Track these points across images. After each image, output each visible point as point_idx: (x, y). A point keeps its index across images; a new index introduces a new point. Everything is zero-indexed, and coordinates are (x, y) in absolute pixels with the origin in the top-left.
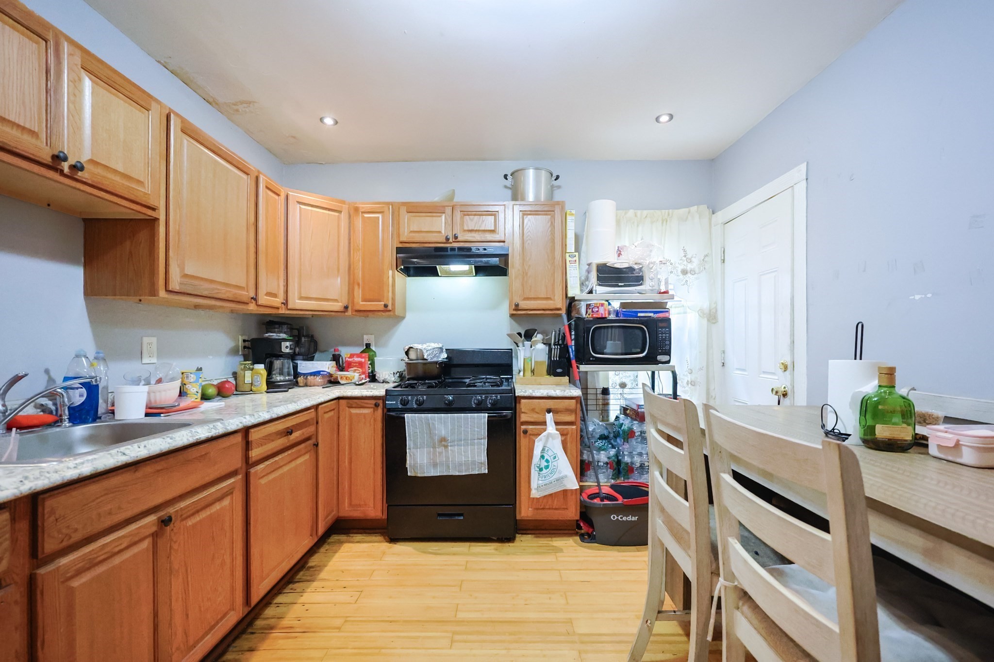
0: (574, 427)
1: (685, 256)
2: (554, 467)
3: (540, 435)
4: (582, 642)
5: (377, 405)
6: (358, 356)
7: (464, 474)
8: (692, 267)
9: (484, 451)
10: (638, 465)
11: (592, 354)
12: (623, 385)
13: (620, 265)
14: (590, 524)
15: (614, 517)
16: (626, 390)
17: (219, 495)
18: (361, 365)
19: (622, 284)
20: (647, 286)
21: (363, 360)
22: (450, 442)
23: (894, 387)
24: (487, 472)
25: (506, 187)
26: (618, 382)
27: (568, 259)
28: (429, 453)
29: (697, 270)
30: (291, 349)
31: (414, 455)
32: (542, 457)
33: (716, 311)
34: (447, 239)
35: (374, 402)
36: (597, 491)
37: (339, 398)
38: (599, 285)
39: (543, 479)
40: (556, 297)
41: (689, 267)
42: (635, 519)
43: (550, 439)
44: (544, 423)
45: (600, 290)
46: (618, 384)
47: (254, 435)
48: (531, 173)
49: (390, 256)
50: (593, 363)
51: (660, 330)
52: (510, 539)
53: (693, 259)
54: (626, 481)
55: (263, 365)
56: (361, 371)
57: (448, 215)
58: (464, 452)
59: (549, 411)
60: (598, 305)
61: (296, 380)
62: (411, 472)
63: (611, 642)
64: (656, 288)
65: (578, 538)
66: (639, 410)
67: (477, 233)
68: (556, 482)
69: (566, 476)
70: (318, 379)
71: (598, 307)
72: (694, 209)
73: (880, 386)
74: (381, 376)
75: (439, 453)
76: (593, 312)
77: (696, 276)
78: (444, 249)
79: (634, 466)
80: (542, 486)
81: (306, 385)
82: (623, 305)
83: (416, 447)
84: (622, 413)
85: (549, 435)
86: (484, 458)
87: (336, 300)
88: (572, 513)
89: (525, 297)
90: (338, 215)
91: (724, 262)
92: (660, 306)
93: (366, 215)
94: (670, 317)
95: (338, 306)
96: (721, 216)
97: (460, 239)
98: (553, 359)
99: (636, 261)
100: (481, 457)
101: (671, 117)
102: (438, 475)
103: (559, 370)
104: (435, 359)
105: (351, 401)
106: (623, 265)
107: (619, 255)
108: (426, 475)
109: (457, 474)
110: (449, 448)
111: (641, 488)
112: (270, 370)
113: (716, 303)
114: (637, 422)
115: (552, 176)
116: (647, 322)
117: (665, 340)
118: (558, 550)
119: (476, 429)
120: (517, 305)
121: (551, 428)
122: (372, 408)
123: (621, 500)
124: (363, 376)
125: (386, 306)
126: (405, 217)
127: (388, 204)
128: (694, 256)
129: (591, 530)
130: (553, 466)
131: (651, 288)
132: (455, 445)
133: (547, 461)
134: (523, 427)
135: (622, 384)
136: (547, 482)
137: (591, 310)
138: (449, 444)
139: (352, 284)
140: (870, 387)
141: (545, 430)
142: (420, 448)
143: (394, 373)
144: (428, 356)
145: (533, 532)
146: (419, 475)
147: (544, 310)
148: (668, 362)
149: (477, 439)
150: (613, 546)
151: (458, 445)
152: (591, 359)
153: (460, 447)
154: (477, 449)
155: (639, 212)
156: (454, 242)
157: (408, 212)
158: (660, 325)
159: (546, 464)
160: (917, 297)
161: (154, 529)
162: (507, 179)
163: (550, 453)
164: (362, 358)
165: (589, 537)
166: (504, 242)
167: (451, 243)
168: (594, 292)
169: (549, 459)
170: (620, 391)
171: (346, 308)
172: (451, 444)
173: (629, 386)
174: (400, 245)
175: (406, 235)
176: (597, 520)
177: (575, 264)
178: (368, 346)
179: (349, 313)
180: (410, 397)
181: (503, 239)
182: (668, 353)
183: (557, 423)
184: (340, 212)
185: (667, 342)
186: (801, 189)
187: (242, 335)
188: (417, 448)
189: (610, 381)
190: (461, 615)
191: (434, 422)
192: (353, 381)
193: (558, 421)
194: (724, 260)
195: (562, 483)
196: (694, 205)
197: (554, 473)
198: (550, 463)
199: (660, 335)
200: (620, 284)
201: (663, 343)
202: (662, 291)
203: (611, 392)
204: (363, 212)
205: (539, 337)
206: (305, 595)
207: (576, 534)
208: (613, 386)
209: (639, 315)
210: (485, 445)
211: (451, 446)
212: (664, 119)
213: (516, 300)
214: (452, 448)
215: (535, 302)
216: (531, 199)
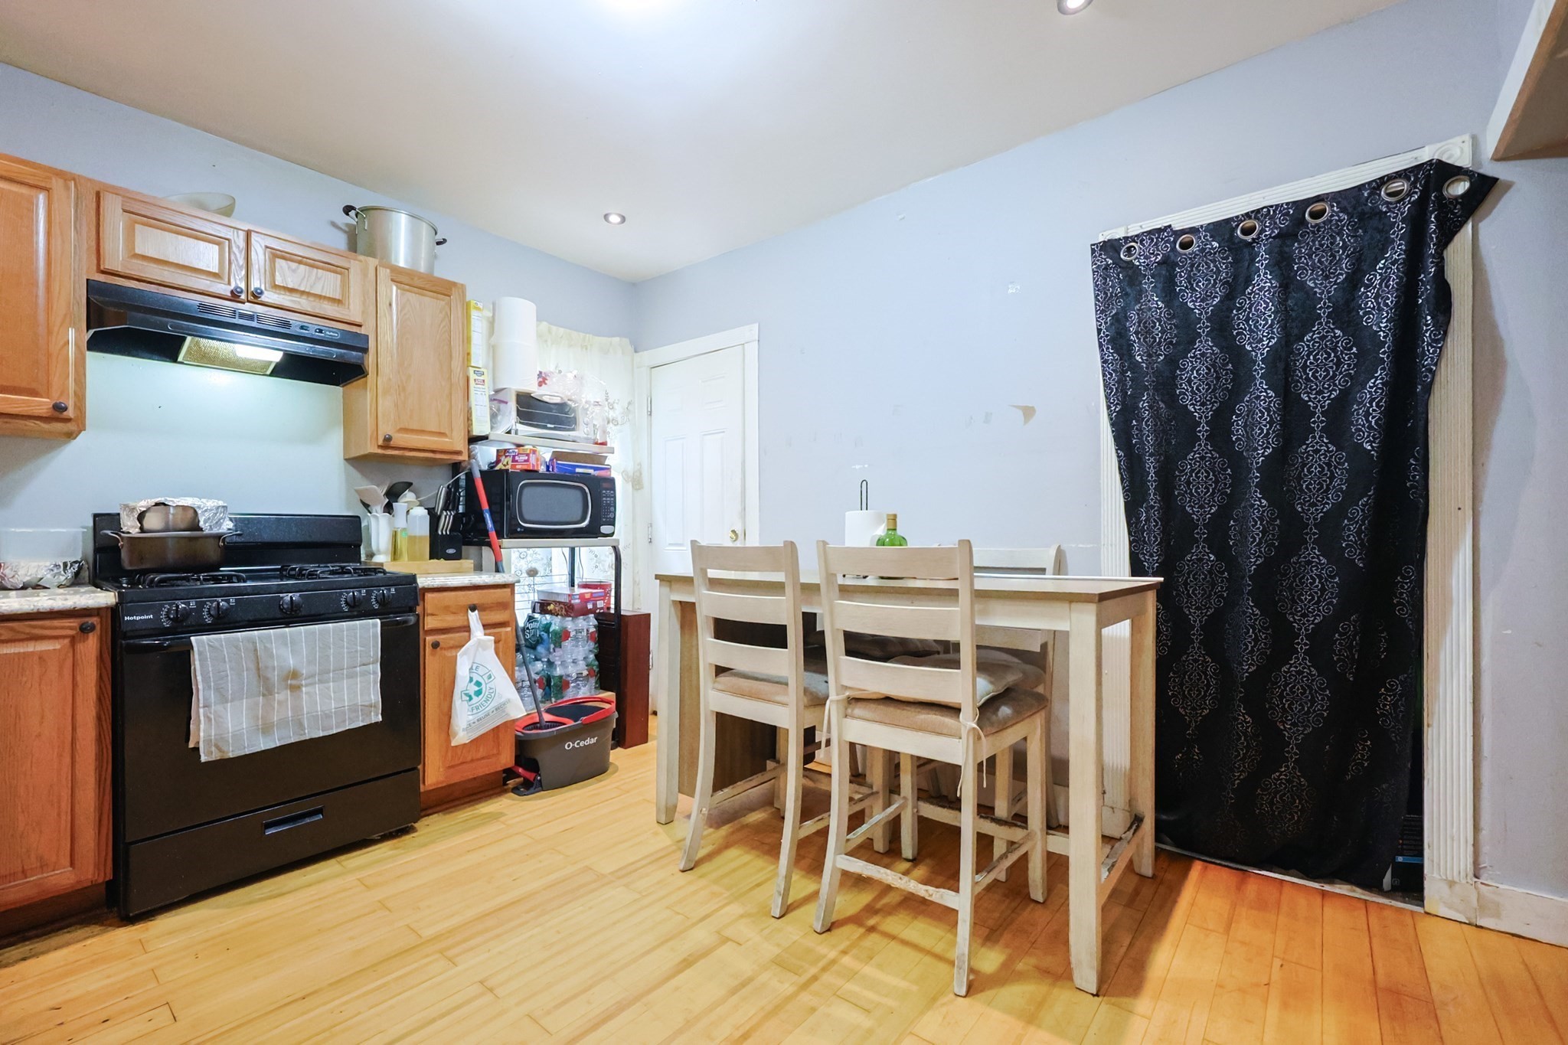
0: (509, 629)
1: (608, 401)
2: (491, 691)
3: (463, 646)
4: (619, 878)
5: (85, 630)
7: (335, 732)
8: (614, 415)
9: (375, 682)
10: (574, 675)
11: (521, 525)
12: (532, 573)
13: (550, 399)
14: (533, 766)
15: (569, 746)
16: (537, 579)
19: (552, 426)
20: (581, 432)
22: (305, 679)
23: (895, 530)
24: (381, 720)
25: (334, 225)
27: (472, 376)
28: (252, 708)
29: (619, 420)
32: (471, 680)
33: (641, 474)
34: (238, 293)
35: (74, 623)
36: (537, 720)
38: (520, 423)
39: (475, 711)
40: (455, 433)
41: (612, 414)
42: (593, 741)
43: (480, 649)
44: (467, 629)
45: (525, 430)
46: (524, 571)
48: (401, 222)
49: (69, 296)
50: (521, 535)
51: (604, 492)
52: (405, 830)
53: (615, 406)
54: (559, 701)
57: (238, 247)
58: (334, 692)
59: (473, 609)
60: (528, 452)
62: (208, 753)
63: (650, 863)
64: (592, 436)
65: (512, 794)
66: (573, 602)
67: (304, 297)
68: (495, 712)
69: (509, 701)
71: (528, 455)
72: (616, 340)
73: (888, 530)
74: (21, 572)
75: (279, 702)
76: (514, 460)
77: (618, 427)
79: (569, 679)
80: (474, 723)
82: (557, 456)
83: (223, 700)
84: (538, 609)
85: (480, 643)
86: (375, 696)
88: (506, 758)
89: (402, 426)
91: (651, 415)
92: (596, 459)
94: (612, 476)
96: (647, 357)
97: (264, 298)
98: (440, 533)
99: (569, 398)
100: (370, 694)
101: (623, 219)
102: (278, 745)
103: (451, 551)
104: (215, 531)
106: (553, 399)
107: (540, 384)
108: (247, 752)
109: (321, 734)
110: (304, 689)
111: (586, 704)
113: (640, 464)
114: (571, 618)
115: (436, 233)
116: (585, 478)
117: (609, 505)
118: (495, 817)
119: (359, 648)
120: (388, 439)
121: (478, 632)
122: (64, 637)
123: (571, 723)
125: (59, 408)
126: (116, 220)
127: (63, 175)
128: (617, 401)
129: (534, 775)
130: (488, 688)
131: (585, 436)
132: (315, 683)
133: (478, 684)
134: (430, 639)
135: (531, 571)
136: (481, 715)
137: (510, 459)
138: (303, 682)
140: (881, 531)
141: (469, 639)
142: (231, 702)
143: (65, 564)
144: (205, 522)
145: (438, 809)
146: (231, 755)
147: (433, 452)
148: (612, 534)
149: (360, 666)
150: (565, 786)
151: (321, 682)
152: (519, 530)
153: (326, 685)
154: (361, 682)
156: (248, 301)
157: (125, 211)
158: (605, 485)
159: (477, 688)
160: (857, 467)
162: (348, 214)
163: (481, 671)
165: (528, 787)
166: (360, 326)
167: (244, 303)
168: (513, 432)
169: (481, 680)
170: (530, 581)
172: (309, 681)
173: (541, 572)
174: (102, 278)
175: (116, 258)
176: (545, 758)
177: (483, 387)
180: (191, 604)
181: (358, 320)
182: (613, 523)
183: (485, 626)
185: (612, 509)
186: (752, 350)
188: (227, 702)
189: (513, 567)
190: (428, 933)
191: (268, 645)
193: (490, 622)
194: (651, 412)
195: (504, 712)
196: (616, 336)
197: (491, 700)
198: (483, 686)
199: (604, 499)
200: (549, 425)
201: (607, 509)
202: (599, 442)
203: (516, 586)
205: (409, 496)
207: (506, 791)
209: (578, 470)
210: (377, 673)
211: (306, 685)
212: (615, 219)
213: (385, 429)
214: (309, 689)
215: (419, 437)
216: (402, 264)
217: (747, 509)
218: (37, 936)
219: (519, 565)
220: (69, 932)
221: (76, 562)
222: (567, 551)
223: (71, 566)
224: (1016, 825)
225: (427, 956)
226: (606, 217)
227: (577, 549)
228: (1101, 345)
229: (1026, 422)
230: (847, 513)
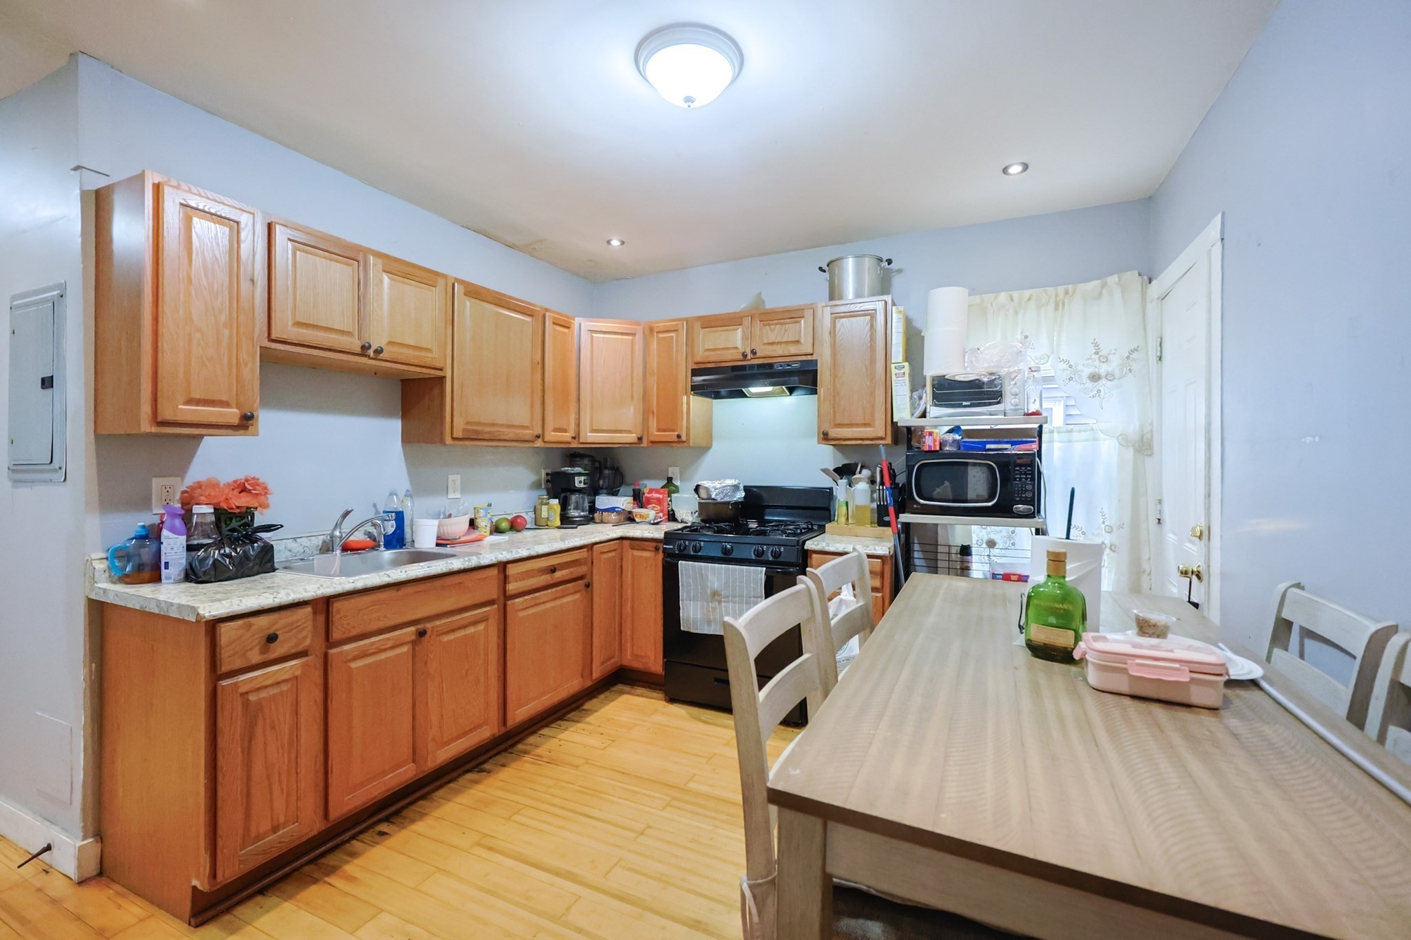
1: (1097, 353)
5: (657, 549)
6: (657, 491)
8: (1110, 369)
11: (916, 501)
12: (991, 544)
13: (964, 377)
16: (995, 551)
17: (473, 619)
18: (659, 502)
19: (968, 403)
20: (1009, 402)
21: (661, 496)
22: (724, 598)
26: (985, 538)
27: (894, 371)
28: (702, 607)
29: (1117, 375)
30: (584, 484)
31: (687, 608)
34: (745, 356)
37: (622, 538)
38: (936, 405)
40: (878, 423)
41: (1103, 369)
43: (842, 605)
45: (934, 411)
46: (984, 541)
47: (512, 570)
49: (683, 377)
50: (918, 511)
51: (1018, 468)
53: (1111, 357)
55: (557, 500)
56: (659, 508)
57: (746, 327)
58: (739, 610)
60: (925, 434)
61: (592, 515)
62: (684, 626)
64: (1022, 407)
67: (779, 346)
70: (613, 516)
72: (1112, 280)
74: (679, 513)
75: (712, 608)
77: (1115, 382)
78: (743, 368)
81: (602, 522)
82: (965, 434)
83: (689, 598)
87: (629, 432)
89: (838, 423)
90: (632, 339)
91: (1160, 360)
93: (661, 335)
95: (631, 438)
97: (758, 354)
98: (875, 504)
99: (990, 371)
101: (1026, 166)
102: (712, 633)
104: (727, 499)
105: (633, 542)
106: (968, 377)
108: (699, 632)
110: (723, 604)
112: (564, 506)
115: (881, 261)
116: (1002, 457)
117: (1025, 483)
119: (752, 585)
120: (826, 434)
121: (847, 593)
122: (652, 551)
124: (661, 514)
125: (679, 436)
126: (700, 333)
127: (682, 320)
128: (1114, 351)
131: (1013, 407)
132: (729, 601)
135: (989, 542)
138: (722, 600)
139: (646, 412)
141: (838, 594)
142: (693, 600)
143: (692, 513)
146: (692, 631)
147: (862, 439)
148: (1036, 515)
149: (754, 597)
151: (732, 602)
152: (915, 506)
153: (734, 603)
155: (1016, 294)
156: (752, 358)
157: (702, 327)
158: (1020, 461)
161: (413, 637)
164: (660, 494)
166: (812, 354)
167: (749, 360)
168: (928, 415)
170: (987, 552)
171: (640, 439)
172: (726, 599)
173: (1000, 544)
174: (695, 367)
175: (701, 354)
177: (903, 378)
178: (670, 480)
179: (645, 444)
180: (687, 543)
181: (810, 350)
182: (1036, 504)
184: (634, 334)
185: (1029, 487)
186: (1217, 255)
187: (545, 469)
188: (690, 601)
191: (707, 572)
192: (647, 520)
194: (1161, 357)
196: (1113, 274)
199: (1019, 476)
200: (964, 403)
201: (1022, 488)
202: (1032, 412)
203: (973, 553)
204: (658, 332)
205: (861, 474)
208: (979, 544)
209: (988, 446)
211: (725, 602)
212: (1015, 169)
213: (826, 426)
214: (726, 604)
215: (850, 429)
219: (981, 535)
223: (695, 513)
226: (1005, 171)
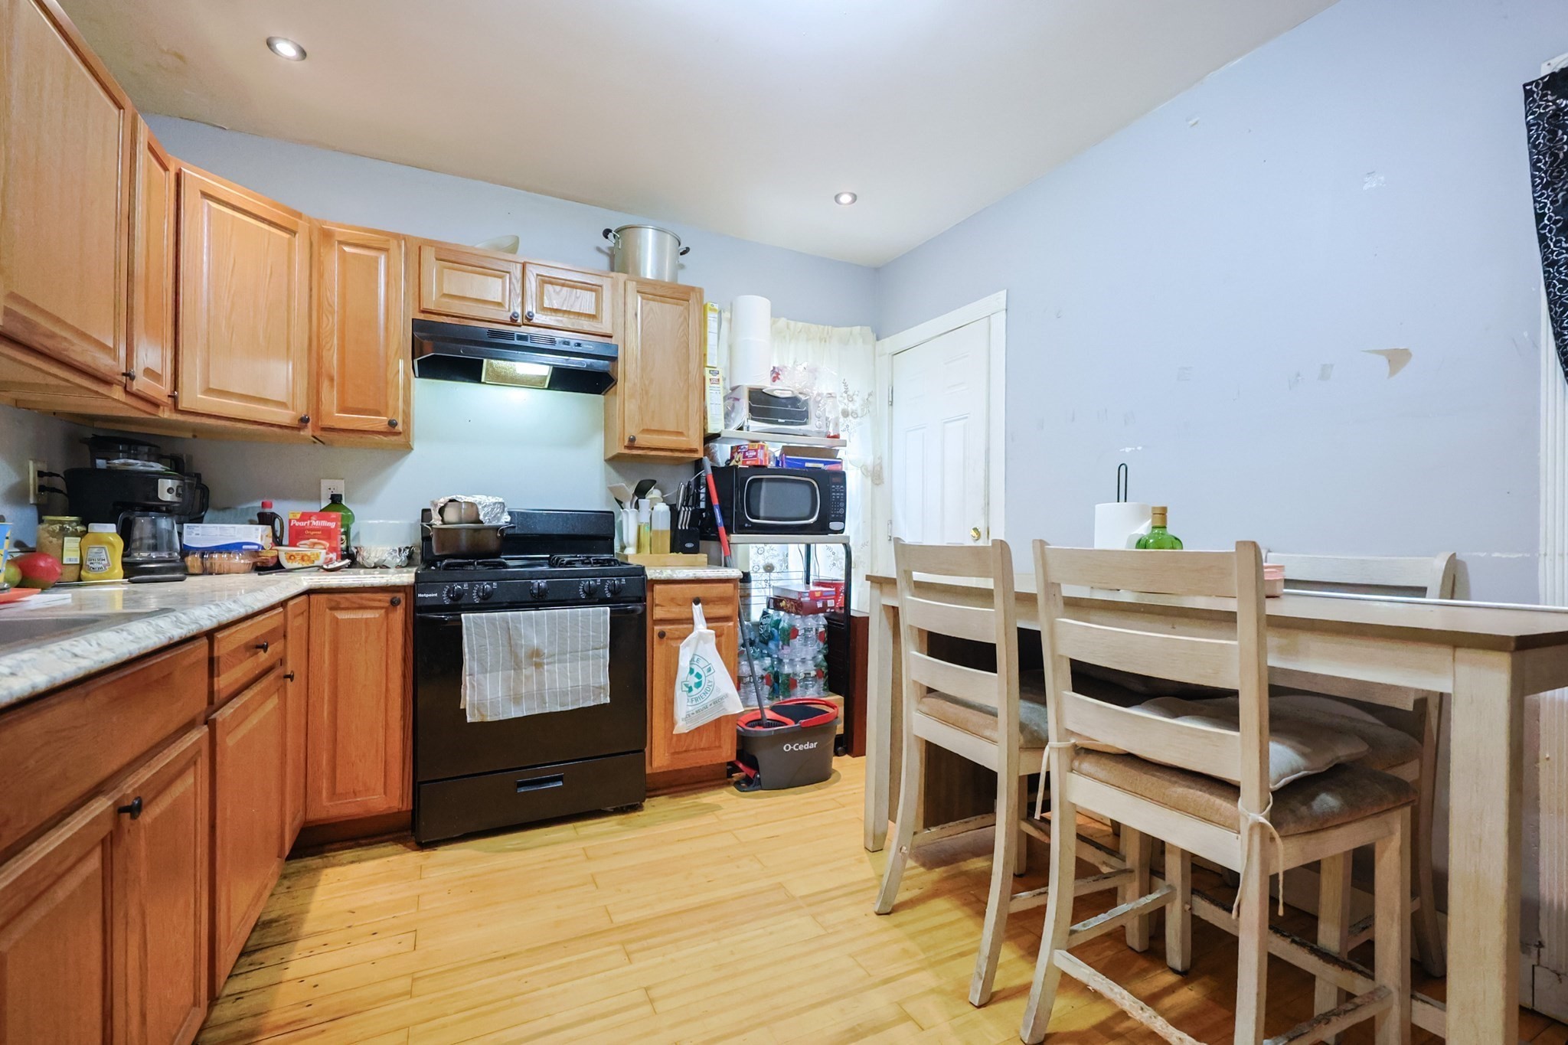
0: (731, 624)
1: (846, 392)
2: (710, 684)
3: (685, 638)
4: (810, 905)
5: (394, 603)
6: (320, 517)
7: (570, 709)
8: (854, 408)
9: (605, 667)
10: (802, 676)
11: (748, 520)
12: (769, 568)
13: (781, 393)
14: (753, 763)
15: (787, 748)
16: (774, 575)
18: (327, 534)
19: (783, 421)
20: (812, 425)
21: (332, 525)
22: (547, 658)
23: (1165, 527)
24: (609, 701)
25: (599, 250)
26: (762, 563)
27: (708, 376)
28: (506, 680)
29: (859, 412)
30: (178, 495)
31: (479, 684)
32: (691, 671)
33: (881, 468)
34: (513, 319)
35: (387, 597)
36: (760, 717)
37: (309, 592)
38: (752, 419)
39: (694, 703)
40: (691, 432)
41: (851, 407)
42: (813, 745)
43: (701, 642)
44: (690, 621)
45: (756, 426)
47: (225, 644)
48: (649, 236)
49: (402, 336)
50: (749, 531)
51: (833, 486)
52: (635, 807)
53: (855, 398)
54: (788, 699)
55: (114, 526)
56: (328, 545)
57: (516, 278)
58: (570, 672)
59: (697, 601)
60: (756, 448)
62: (473, 715)
63: (845, 895)
64: (824, 429)
65: (733, 788)
66: (802, 599)
67: (566, 316)
68: (713, 705)
69: (727, 696)
70: (238, 560)
71: (756, 450)
72: (857, 329)
73: (1154, 528)
74: (373, 555)
75: (527, 677)
76: (745, 457)
77: (858, 420)
78: (509, 335)
79: (797, 677)
80: (693, 714)
81: (206, 571)
82: (786, 450)
83: (483, 670)
84: (772, 606)
85: (701, 634)
86: (604, 679)
87: (282, 404)
88: (728, 752)
89: (645, 428)
90: (289, 239)
91: (892, 405)
92: (829, 453)
93: (347, 249)
94: (843, 470)
95: (286, 416)
96: (889, 344)
97: (535, 320)
98: (680, 528)
99: (801, 391)
100: (600, 677)
101: (855, 198)
102: (525, 715)
103: (689, 545)
104: (494, 523)
105: (336, 597)
106: (784, 394)
107: (774, 380)
108: (501, 718)
109: (559, 709)
110: (546, 667)
111: (812, 706)
112: (126, 533)
113: (880, 458)
114: (800, 616)
115: (680, 244)
116: (815, 473)
117: (838, 501)
118: (713, 808)
119: (591, 633)
120: (632, 440)
121: (701, 626)
122: (381, 608)
123: (792, 724)
124: (333, 556)
125: (392, 424)
126: (431, 267)
127: (397, 237)
128: (857, 393)
129: (753, 772)
130: (707, 681)
131: (817, 429)
132: (555, 662)
133: (698, 676)
134: (657, 628)
135: (768, 566)
136: (700, 707)
137: (741, 455)
138: (545, 661)
139: (316, 377)
140: (1144, 529)
141: (691, 631)
142: (490, 672)
143: (400, 550)
144: (485, 516)
145: (665, 791)
146: (489, 719)
147: (672, 450)
148: (842, 531)
149: (593, 649)
150: (784, 789)
151: (560, 661)
152: (746, 525)
153: (564, 664)
154: (592, 665)
155: (792, 323)
156: (524, 325)
157: (437, 259)
158: (834, 480)
159: (697, 680)
160: (1128, 450)
161: (107, 827)
162: (607, 238)
163: (702, 663)
164: (329, 520)
165: (749, 784)
166: (611, 337)
167: (520, 326)
168: (745, 428)
169: (701, 672)
170: (766, 576)
171: (304, 421)
172: (550, 660)
173: (777, 568)
174: (421, 317)
175: (432, 300)
176: (763, 756)
177: (718, 386)
178: (336, 499)
179: (307, 432)
180: (466, 586)
181: (609, 331)
182: (842, 519)
183: (708, 620)
184: (293, 233)
185: (842, 504)
186: (999, 321)
187: (35, 461)
188: (486, 672)
189: (751, 562)
190: (620, 919)
191: (518, 625)
192: (316, 563)
193: (712, 615)
194: (892, 402)
195: (721, 706)
196: (857, 325)
197: (709, 693)
198: (703, 678)
199: (834, 494)
200: (780, 420)
201: (837, 504)
202: (832, 435)
203: (752, 579)
204: (340, 242)
205: (655, 493)
206: (291, 965)
207: (728, 784)
208: (755, 570)
209: (808, 465)
210: (606, 658)
211: (548, 664)
212: (846, 199)
213: (631, 431)
214: (550, 667)
215: (660, 437)
216: (649, 276)
217: (990, 503)
218: (370, 844)
219: (757, 561)
220: (384, 846)
221: (407, 548)
222: (803, 547)
223: (404, 550)
224: (1355, 970)
225: (611, 944)
226: (837, 198)
227: (812, 546)
228: (1542, 239)
229: (1393, 372)
230: (1097, 506)
